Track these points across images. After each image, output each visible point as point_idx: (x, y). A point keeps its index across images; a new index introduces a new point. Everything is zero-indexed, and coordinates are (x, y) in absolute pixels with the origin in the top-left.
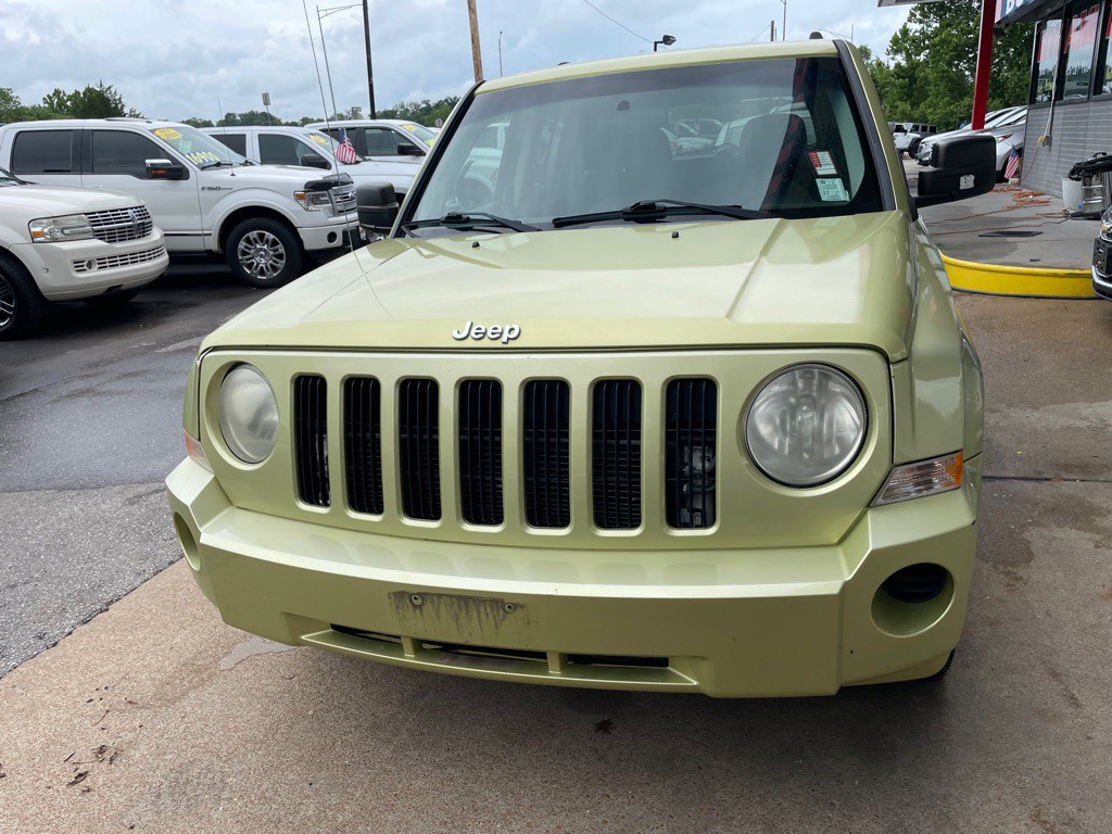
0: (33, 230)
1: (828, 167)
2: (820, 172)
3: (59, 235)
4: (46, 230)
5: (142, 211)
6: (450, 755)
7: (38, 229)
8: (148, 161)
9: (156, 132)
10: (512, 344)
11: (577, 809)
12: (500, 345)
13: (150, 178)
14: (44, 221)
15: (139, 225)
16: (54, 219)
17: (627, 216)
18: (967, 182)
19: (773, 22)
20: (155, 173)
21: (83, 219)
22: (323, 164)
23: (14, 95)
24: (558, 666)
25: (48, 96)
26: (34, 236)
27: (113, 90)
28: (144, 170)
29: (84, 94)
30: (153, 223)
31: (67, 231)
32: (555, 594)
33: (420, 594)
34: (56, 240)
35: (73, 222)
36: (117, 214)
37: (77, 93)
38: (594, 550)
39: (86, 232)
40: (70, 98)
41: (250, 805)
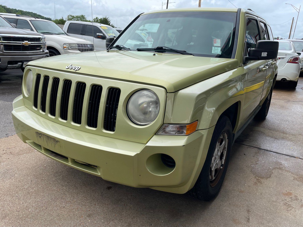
0: (64, 46)
1: (218, 44)
2: (215, 45)
3: (70, 48)
4: (67, 47)
5: (92, 46)
6: (67, 184)
7: (65, 46)
8: (97, 34)
9: (102, 27)
10: (77, 71)
11: (85, 205)
12: (74, 71)
13: (97, 38)
14: (67, 44)
15: (90, 49)
16: (70, 44)
17: (155, 50)
18: (264, 54)
19: (294, 18)
20: (98, 37)
21: (76, 45)
22: (143, 41)
23: (85, 17)
24: (70, 162)
25: (95, 19)
26: (64, 47)
27: (108, 19)
28: (96, 36)
29: (103, 19)
30: (94, 49)
31: (72, 48)
32: (66, 140)
33: (41, 134)
34: (69, 49)
35: (74, 45)
36: (85, 45)
37: (101, 19)
38: (86, 132)
39: (76, 49)
40: (99, 20)
41: (15, 182)
